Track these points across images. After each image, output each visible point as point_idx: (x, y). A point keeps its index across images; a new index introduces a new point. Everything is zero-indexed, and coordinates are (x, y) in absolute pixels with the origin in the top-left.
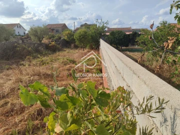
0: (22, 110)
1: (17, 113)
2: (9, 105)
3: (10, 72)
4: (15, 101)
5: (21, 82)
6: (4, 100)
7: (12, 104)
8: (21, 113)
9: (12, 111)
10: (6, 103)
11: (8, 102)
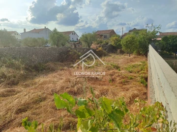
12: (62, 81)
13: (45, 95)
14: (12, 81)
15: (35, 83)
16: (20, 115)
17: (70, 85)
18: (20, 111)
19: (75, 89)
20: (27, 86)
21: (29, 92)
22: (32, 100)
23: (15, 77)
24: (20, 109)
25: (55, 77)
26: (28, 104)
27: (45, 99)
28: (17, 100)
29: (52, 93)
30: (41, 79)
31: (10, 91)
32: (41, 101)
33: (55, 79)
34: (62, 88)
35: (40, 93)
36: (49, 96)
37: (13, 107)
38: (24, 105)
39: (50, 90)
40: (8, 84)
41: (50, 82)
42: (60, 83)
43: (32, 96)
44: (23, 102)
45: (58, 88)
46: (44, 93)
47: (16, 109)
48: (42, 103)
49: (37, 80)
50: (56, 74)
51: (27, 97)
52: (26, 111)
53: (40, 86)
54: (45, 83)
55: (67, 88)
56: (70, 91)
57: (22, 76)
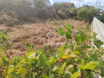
0: (42, 43)
1: (40, 44)
2: (37, 39)
3: (40, 24)
4: (40, 39)
5: (44, 30)
6: (35, 36)
7: (38, 40)
9: (38, 42)
10: (36, 38)
11: (37, 38)
12: (39, 29)
13: (29, 35)
14: (10, 24)
15: (24, 28)
16: (15, 43)
17: (44, 32)
18: (15, 41)
20: (18, 28)
21: (20, 32)
22: (22, 37)
23: (11, 22)
24: (15, 40)
25: (35, 26)
26: (20, 38)
27: (29, 37)
28: (13, 35)
29: (33, 35)
30: (27, 26)
31: (9, 29)
32: (27, 38)
33: (35, 28)
34: (39, 33)
35: (26, 34)
36: (31, 36)
37: (11, 38)
38: (17, 38)
39: (32, 33)
40: (8, 25)
41: (32, 28)
42: (38, 31)
43: (22, 34)
44: (17, 37)
45: (37, 33)
46: (29, 34)
47: (13, 40)
48: (28, 39)
49: (24, 26)
50: (36, 24)
51: (19, 34)
52: (19, 42)
53: (26, 30)
54: (29, 28)
55: (42, 34)
57: (16, 22)
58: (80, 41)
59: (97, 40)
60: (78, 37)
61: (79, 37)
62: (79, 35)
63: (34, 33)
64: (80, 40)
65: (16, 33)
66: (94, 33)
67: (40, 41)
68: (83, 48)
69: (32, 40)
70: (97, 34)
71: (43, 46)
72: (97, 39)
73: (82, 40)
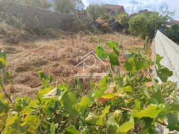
0: (68, 74)
1: (64, 75)
2: (59, 67)
3: (65, 41)
4: (64, 66)
5: (72, 52)
6: (57, 62)
7: (61, 67)
8: (66, 76)
9: (61, 72)
10: (57, 65)
12: (63, 50)
13: (45, 60)
14: (11, 39)
15: (36, 47)
16: (20, 73)
17: (71, 54)
18: (20, 70)
19: (77, 59)
20: (26, 47)
21: (30, 54)
22: (33, 62)
23: (15, 36)
24: (20, 68)
25: (56, 44)
26: (29, 65)
27: (45, 63)
28: (17, 59)
29: (53, 59)
30: (42, 43)
31: (10, 49)
32: (41, 65)
33: (57, 47)
34: (64, 56)
35: (41, 57)
36: (50, 61)
37: (13, 64)
38: (25, 64)
39: (51, 55)
40: (8, 42)
41: (51, 48)
42: (61, 52)
43: (33, 58)
44: (23, 62)
45: (59, 55)
46: (45, 57)
47: (16, 67)
48: (43, 67)
49: (37, 43)
50: (58, 41)
51: (28, 58)
52: (27, 71)
53: (41, 50)
54: (45, 48)
55: (68, 57)
56: (71, 61)
57: (23, 36)
58: (133, 70)
59: (162, 68)
60: (130, 62)
61: (132, 62)
62: (131, 59)
63: (53, 57)
64: (134, 67)
65: (23, 55)
66: (158, 55)
67: (65, 71)
68: (139, 81)
69: (50, 68)
70: (162, 57)
71: (70, 78)
72: (162, 66)
73: (136, 67)
